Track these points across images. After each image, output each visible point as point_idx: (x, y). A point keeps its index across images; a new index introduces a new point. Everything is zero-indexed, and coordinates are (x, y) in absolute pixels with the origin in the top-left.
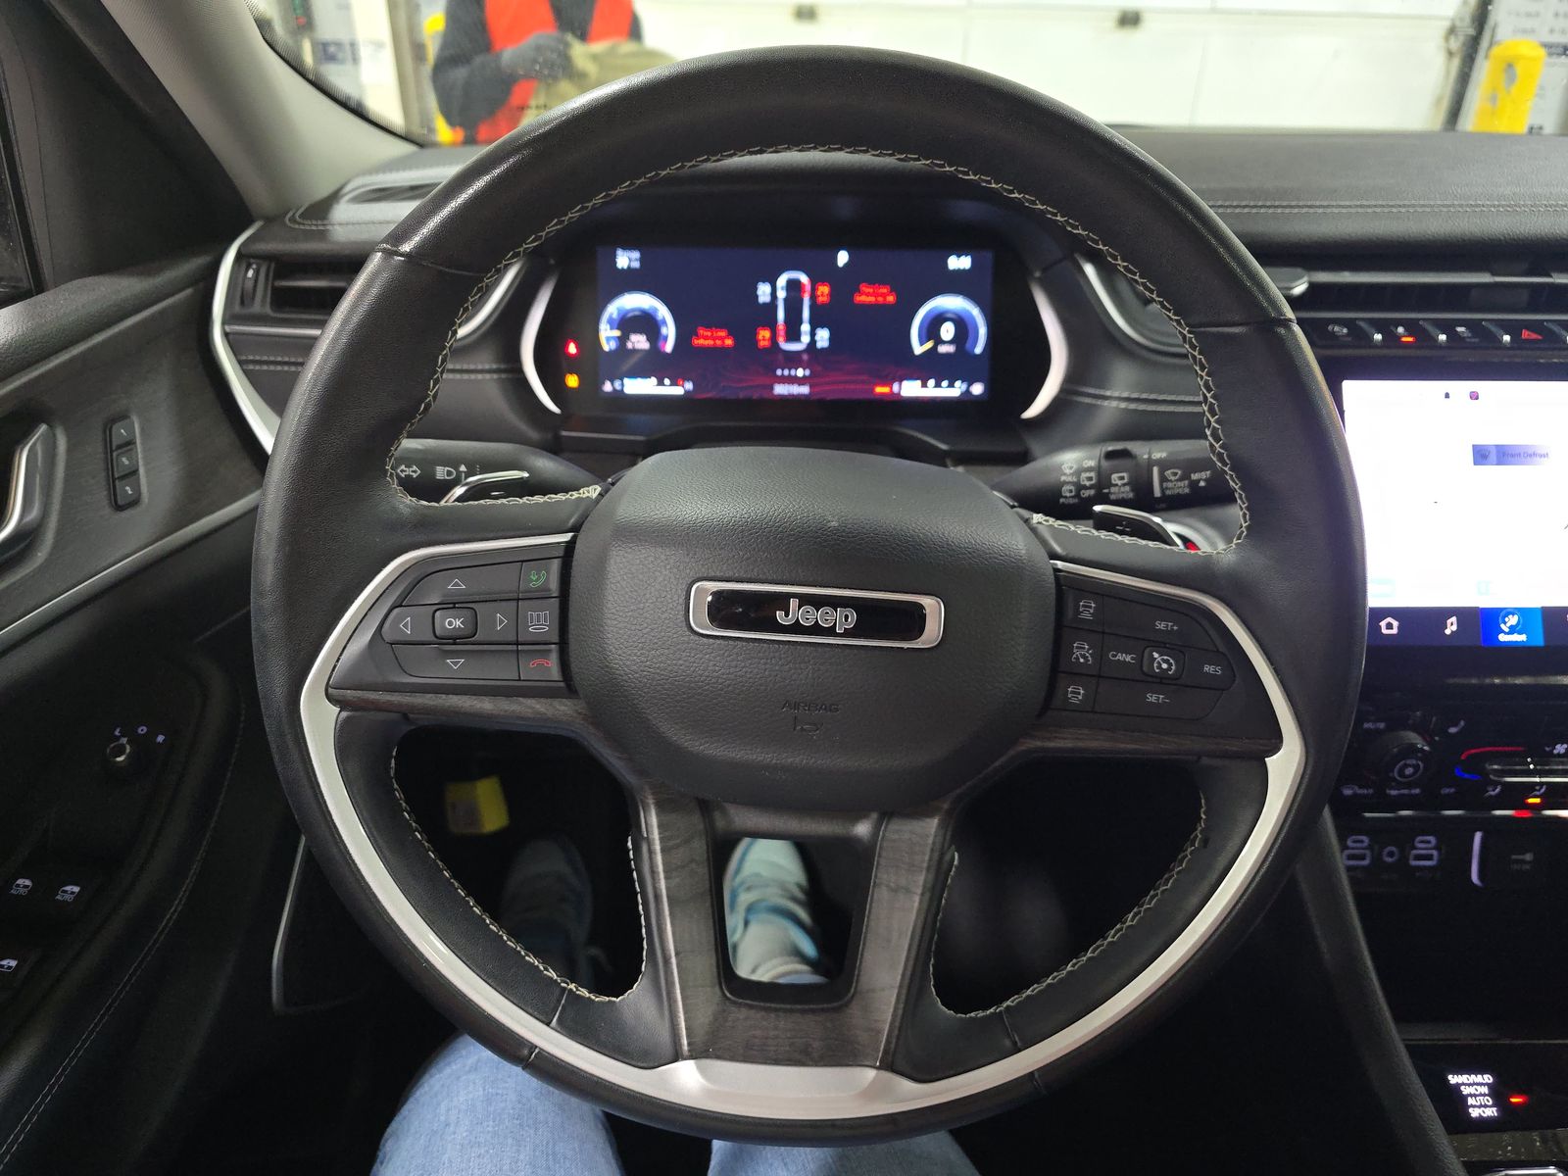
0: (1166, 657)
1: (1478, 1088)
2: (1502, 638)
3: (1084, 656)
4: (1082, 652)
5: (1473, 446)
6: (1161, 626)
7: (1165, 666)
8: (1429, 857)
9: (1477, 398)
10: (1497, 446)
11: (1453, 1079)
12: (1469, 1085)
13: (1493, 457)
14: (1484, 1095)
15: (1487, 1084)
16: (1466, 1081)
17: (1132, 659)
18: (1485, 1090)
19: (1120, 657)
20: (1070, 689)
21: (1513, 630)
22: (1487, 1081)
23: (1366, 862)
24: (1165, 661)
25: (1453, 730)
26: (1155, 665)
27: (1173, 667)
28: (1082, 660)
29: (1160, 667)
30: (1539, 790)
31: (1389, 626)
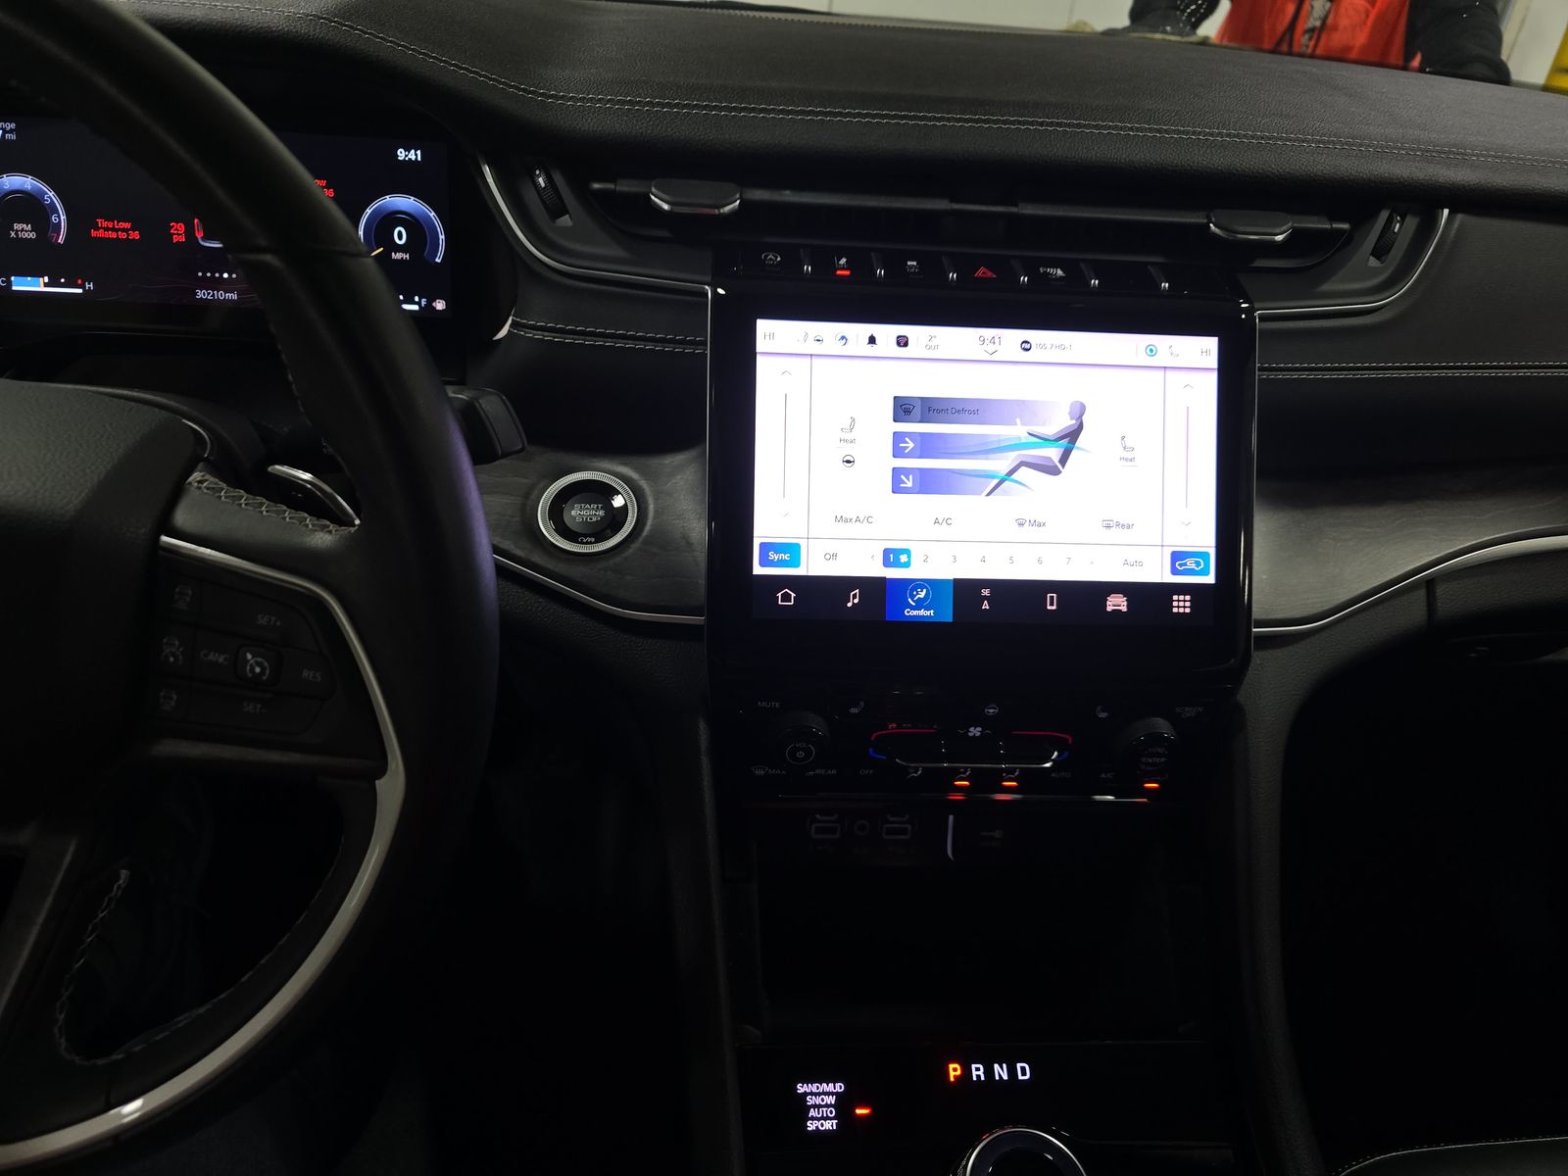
0: (259, 660)
1: (826, 1098)
2: (909, 613)
3: (173, 655)
4: (173, 650)
5: (895, 398)
6: (262, 620)
7: (258, 670)
8: (904, 831)
9: (906, 344)
10: (922, 399)
11: (801, 1089)
12: (816, 1094)
13: (917, 412)
14: (831, 1106)
15: (837, 1094)
16: (815, 1090)
17: (225, 659)
18: (831, 1100)
19: (212, 657)
20: (162, 694)
21: (920, 604)
22: (838, 1090)
23: (837, 836)
24: (259, 664)
25: (854, 710)
26: (248, 668)
27: (268, 672)
28: (172, 659)
29: (252, 670)
30: (965, 773)
31: (786, 597)
